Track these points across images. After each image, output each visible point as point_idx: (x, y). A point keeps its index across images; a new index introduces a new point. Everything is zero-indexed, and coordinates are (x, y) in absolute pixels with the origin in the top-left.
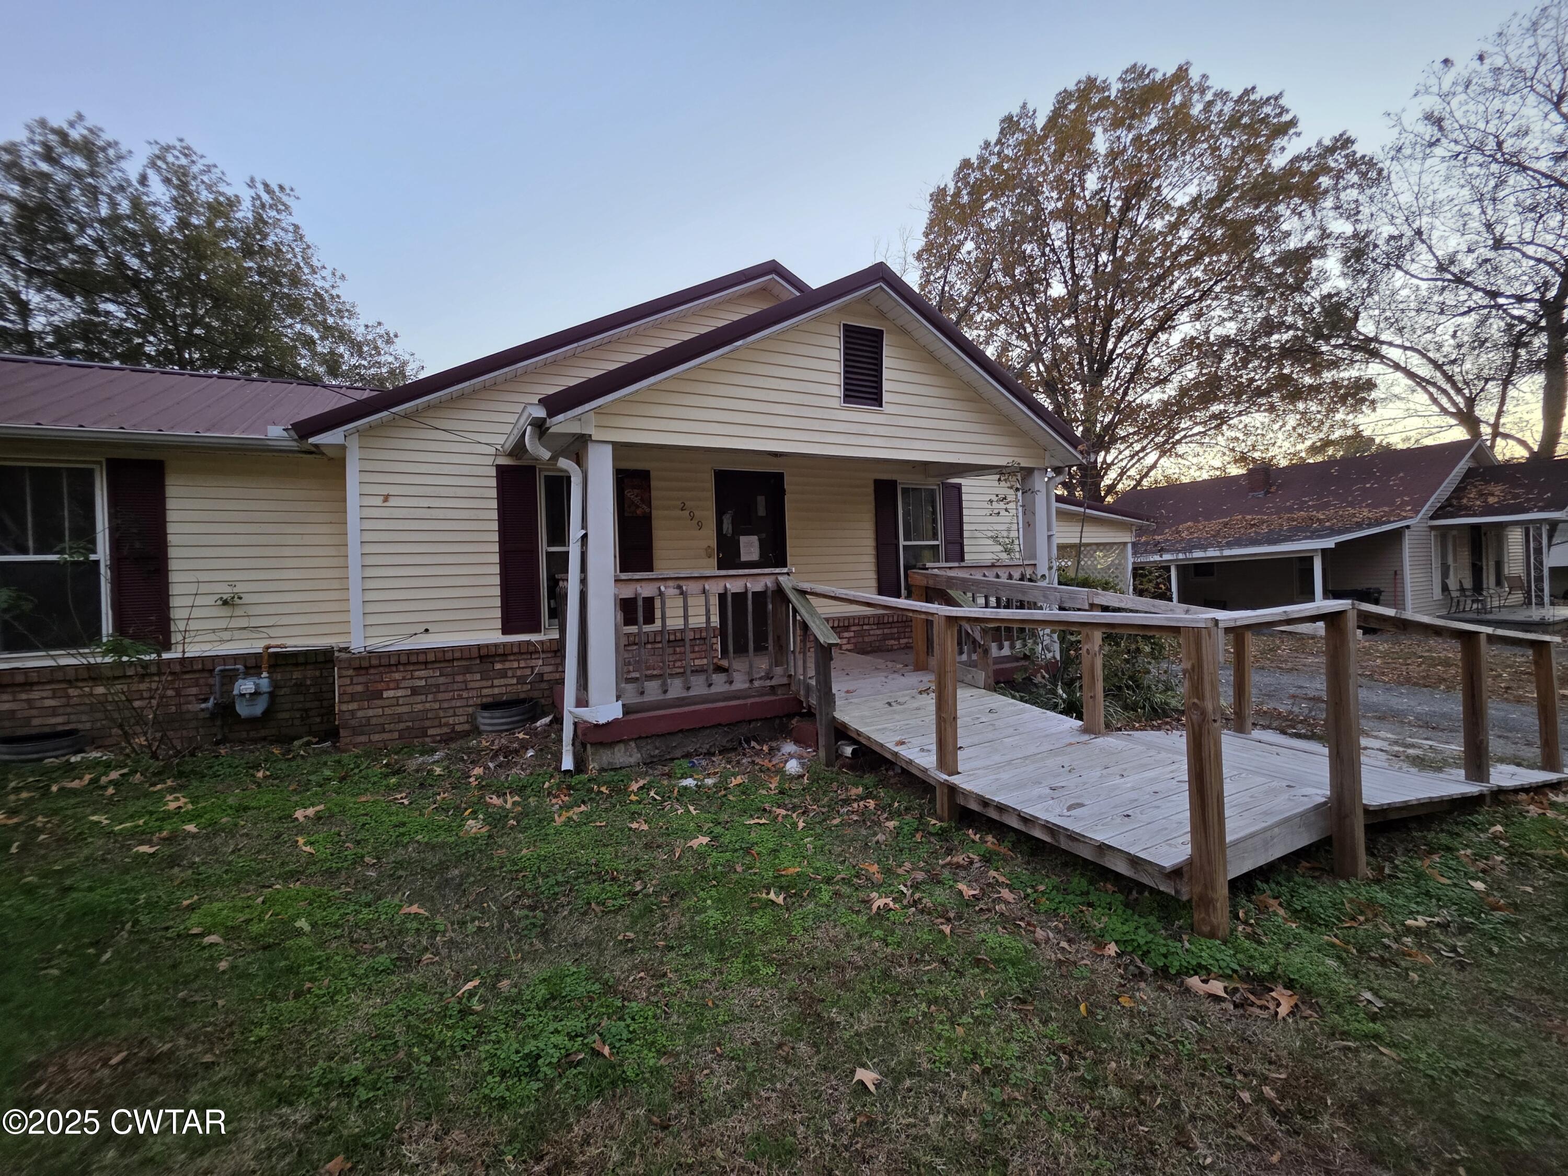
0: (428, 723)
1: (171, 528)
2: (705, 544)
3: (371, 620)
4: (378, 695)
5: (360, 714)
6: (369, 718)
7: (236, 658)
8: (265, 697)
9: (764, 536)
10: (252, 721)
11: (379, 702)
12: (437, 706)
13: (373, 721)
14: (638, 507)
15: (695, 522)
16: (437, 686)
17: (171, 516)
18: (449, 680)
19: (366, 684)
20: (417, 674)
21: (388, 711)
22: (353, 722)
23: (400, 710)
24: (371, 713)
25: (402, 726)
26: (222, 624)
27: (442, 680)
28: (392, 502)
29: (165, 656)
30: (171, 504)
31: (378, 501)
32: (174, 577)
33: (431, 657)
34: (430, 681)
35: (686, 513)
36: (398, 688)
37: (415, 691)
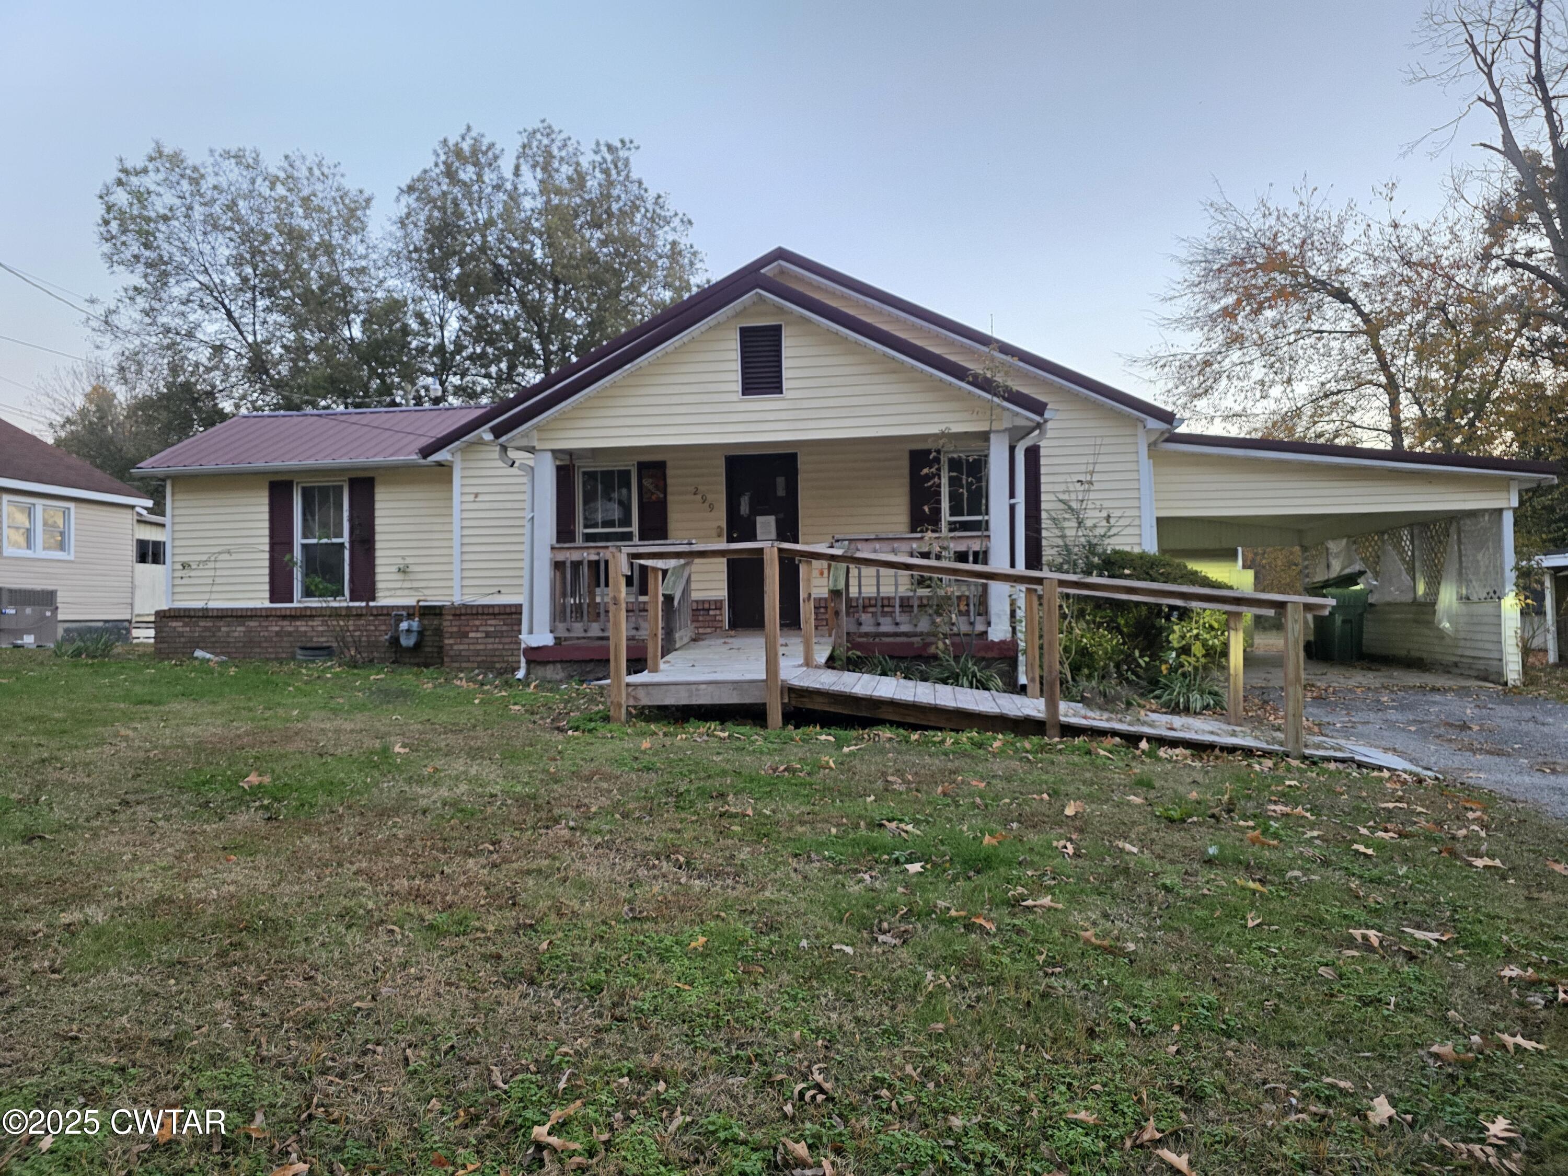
0: (496, 659)
1: (378, 521)
2: (716, 524)
3: (466, 582)
4: (465, 635)
5: (455, 647)
6: (460, 651)
7: (404, 608)
8: (415, 634)
9: (781, 516)
10: (408, 649)
11: (466, 641)
12: (501, 647)
13: (463, 653)
14: (653, 494)
15: (706, 504)
16: (502, 632)
17: (378, 513)
18: (509, 628)
19: (459, 626)
20: (489, 622)
21: (472, 647)
22: (452, 653)
23: (479, 647)
24: (461, 647)
25: (479, 659)
26: (399, 585)
27: (504, 628)
28: (480, 498)
29: (372, 604)
30: (378, 505)
31: (471, 498)
32: (378, 553)
33: (497, 611)
34: (498, 628)
35: (699, 497)
36: (477, 631)
37: (488, 635)
